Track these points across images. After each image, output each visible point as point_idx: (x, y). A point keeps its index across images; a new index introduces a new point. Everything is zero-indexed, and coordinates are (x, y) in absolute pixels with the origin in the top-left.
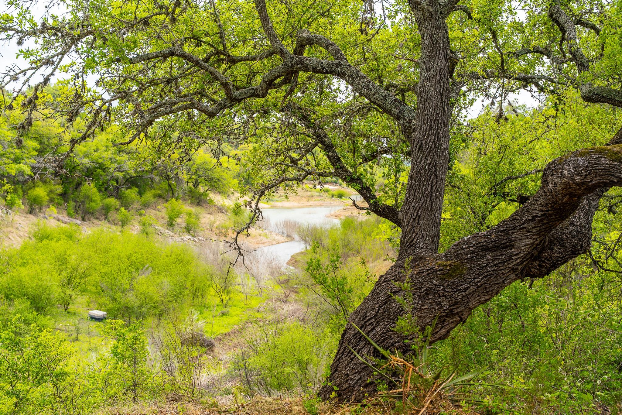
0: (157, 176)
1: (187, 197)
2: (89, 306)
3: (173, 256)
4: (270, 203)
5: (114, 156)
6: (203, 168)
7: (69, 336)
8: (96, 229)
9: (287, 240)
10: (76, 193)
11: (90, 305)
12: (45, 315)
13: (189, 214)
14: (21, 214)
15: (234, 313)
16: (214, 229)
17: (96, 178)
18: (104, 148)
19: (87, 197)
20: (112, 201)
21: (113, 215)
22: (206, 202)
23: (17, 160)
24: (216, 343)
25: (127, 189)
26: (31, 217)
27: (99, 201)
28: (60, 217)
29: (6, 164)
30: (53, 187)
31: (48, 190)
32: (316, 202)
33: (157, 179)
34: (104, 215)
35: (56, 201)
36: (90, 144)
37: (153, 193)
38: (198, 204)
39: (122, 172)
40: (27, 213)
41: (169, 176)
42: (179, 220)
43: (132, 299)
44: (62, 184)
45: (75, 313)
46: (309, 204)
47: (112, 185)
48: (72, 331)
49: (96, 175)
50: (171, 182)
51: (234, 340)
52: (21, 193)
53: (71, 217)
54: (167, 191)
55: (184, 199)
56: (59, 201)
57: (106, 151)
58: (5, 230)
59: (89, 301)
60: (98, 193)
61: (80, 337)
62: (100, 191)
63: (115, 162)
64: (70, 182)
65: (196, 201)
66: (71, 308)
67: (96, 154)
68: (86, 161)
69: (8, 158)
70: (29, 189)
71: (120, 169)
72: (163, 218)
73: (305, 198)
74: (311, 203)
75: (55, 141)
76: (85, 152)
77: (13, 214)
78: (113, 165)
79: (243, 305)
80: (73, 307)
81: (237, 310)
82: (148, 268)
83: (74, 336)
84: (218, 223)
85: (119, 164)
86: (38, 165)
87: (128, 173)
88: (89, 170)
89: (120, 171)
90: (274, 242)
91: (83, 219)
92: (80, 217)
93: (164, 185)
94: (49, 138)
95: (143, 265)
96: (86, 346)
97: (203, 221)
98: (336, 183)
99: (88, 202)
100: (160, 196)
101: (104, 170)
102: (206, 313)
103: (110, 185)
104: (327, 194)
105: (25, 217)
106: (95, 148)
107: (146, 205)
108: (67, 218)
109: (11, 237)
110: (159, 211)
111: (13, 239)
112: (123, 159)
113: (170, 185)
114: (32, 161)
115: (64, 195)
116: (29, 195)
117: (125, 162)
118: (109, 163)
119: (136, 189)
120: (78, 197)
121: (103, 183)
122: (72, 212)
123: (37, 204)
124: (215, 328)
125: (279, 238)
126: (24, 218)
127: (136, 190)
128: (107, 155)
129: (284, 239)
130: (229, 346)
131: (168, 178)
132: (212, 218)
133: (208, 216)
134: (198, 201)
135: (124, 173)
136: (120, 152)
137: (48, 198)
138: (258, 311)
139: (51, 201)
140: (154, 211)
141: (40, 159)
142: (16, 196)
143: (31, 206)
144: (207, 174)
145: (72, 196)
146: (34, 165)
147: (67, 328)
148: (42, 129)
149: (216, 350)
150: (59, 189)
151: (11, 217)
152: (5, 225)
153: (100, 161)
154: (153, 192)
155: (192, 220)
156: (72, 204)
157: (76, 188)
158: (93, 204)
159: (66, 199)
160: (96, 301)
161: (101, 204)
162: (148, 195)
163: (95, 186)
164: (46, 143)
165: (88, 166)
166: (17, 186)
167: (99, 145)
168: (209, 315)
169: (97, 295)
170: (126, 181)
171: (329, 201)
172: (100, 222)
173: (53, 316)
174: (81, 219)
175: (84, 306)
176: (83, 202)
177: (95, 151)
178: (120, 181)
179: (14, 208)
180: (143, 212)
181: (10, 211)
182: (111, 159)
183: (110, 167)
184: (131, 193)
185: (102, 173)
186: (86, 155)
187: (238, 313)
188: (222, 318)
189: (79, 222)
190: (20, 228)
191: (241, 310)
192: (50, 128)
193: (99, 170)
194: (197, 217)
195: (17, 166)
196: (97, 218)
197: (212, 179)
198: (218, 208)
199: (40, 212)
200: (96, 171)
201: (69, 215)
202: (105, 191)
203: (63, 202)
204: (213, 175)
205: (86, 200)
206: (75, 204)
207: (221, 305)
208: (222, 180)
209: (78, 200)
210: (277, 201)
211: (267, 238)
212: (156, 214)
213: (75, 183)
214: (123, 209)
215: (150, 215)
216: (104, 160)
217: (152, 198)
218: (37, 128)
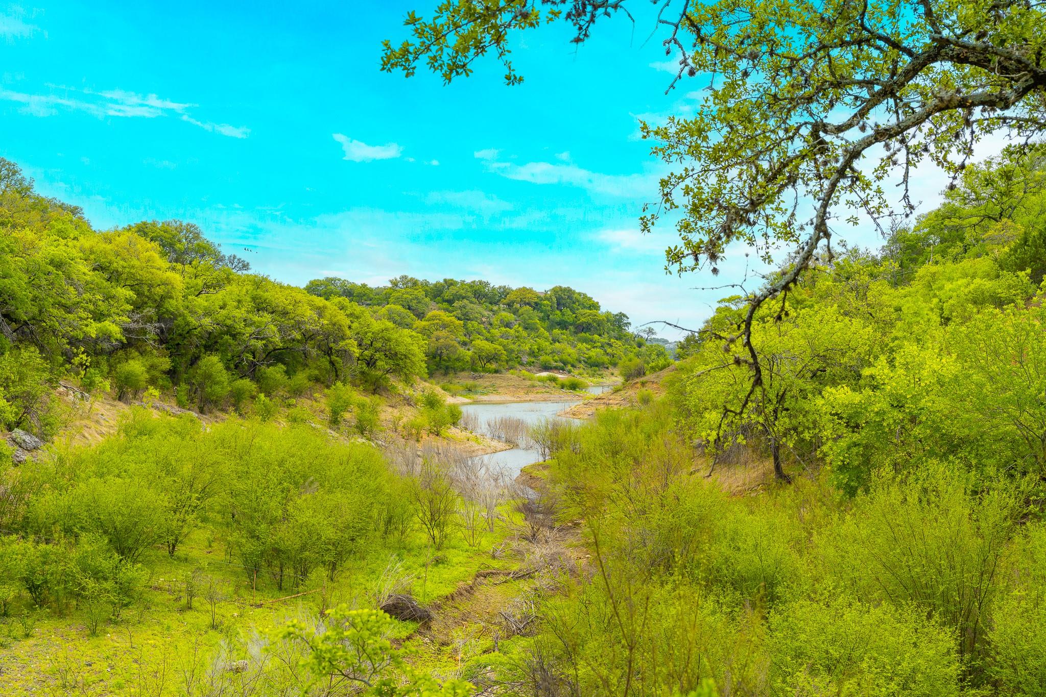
0: (314, 348)
1: (358, 382)
2: (210, 546)
3: (351, 464)
4: (471, 395)
5: (250, 315)
6: (382, 337)
7: (176, 600)
8: (220, 426)
9: (508, 447)
10: (191, 371)
11: (212, 545)
12: (135, 562)
13: (362, 406)
14: (106, 401)
15: (455, 560)
16: (399, 429)
17: (223, 348)
18: (235, 304)
19: (208, 376)
20: (247, 384)
21: (246, 405)
22: (386, 389)
23: (99, 317)
24: (433, 613)
25: (268, 366)
26: (121, 404)
27: (225, 384)
28: (166, 405)
29: (81, 319)
30: (156, 360)
31: (148, 364)
32: (539, 396)
33: (314, 352)
34: (234, 405)
35: (161, 382)
36: (214, 297)
37: (307, 374)
38: (374, 392)
39: (262, 339)
40: (114, 400)
41: (331, 349)
42: (347, 416)
43: (286, 536)
44: (170, 357)
45: (186, 559)
46: (529, 399)
47: (247, 360)
48: (180, 591)
49: (222, 345)
50: (334, 358)
51: (461, 608)
52: (105, 368)
53: (184, 407)
54: (328, 372)
55: (354, 385)
56: (166, 383)
57: (238, 308)
58: (78, 423)
59: (211, 539)
60: (225, 371)
61: (195, 603)
62: (228, 368)
63: (251, 325)
64: (182, 355)
65: (372, 387)
66: (181, 550)
67: (223, 312)
68: (207, 321)
69: (85, 310)
70: (119, 362)
71: (258, 336)
72: (322, 412)
73: (522, 388)
74: (531, 396)
75: (159, 291)
76: (205, 308)
77: (92, 399)
78: (248, 329)
79: (467, 547)
80: (184, 548)
81: (458, 555)
82: (312, 482)
83: (184, 601)
84: (405, 420)
85: (258, 327)
86: (134, 326)
87: (271, 342)
88: (212, 336)
89: (257, 339)
90: (489, 450)
91: (202, 411)
92: (196, 407)
93: (324, 362)
94: (151, 286)
95: (305, 477)
96: (205, 620)
97: (383, 416)
98: (563, 370)
99: (209, 384)
100: (317, 380)
101: (234, 336)
102: (409, 560)
103: (243, 360)
104: (554, 384)
105: (112, 405)
106: (221, 303)
107: (297, 392)
108: (177, 408)
109: (87, 435)
110: (316, 401)
111: (90, 438)
112: (265, 320)
113: (332, 363)
114: (125, 319)
115: (172, 374)
116: (118, 370)
117: (266, 324)
118: (242, 325)
119: (283, 366)
120: (194, 377)
121: (233, 357)
122: (184, 398)
123: (131, 387)
124: (429, 586)
125: (495, 443)
126: (108, 407)
127: (281, 367)
128: (240, 313)
129: (501, 445)
130: (454, 617)
131: (329, 352)
132: (396, 412)
133: (390, 410)
134: (374, 388)
135: (264, 342)
136: (258, 310)
137: (147, 376)
138: (494, 557)
139: (153, 381)
140: (309, 401)
141: (136, 317)
142: (97, 371)
143: (121, 388)
144: (388, 347)
145: (185, 376)
146: (127, 326)
147: (172, 585)
148: (141, 272)
149: (435, 626)
150: (166, 363)
151: (87, 405)
152: (78, 416)
153: (229, 322)
154: (308, 372)
155: (367, 415)
156: (184, 386)
157: (191, 365)
158: (217, 388)
159: (175, 380)
160: (223, 539)
161: (229, 389)
162: (301, 377)
163: (221, 360)
164: (146, 293)
165: (210, 329)
166: (100, 357)
167: (227, 299)
168: (414, 563)
169: (225, 528)
170: (267, 356)
171: (558, 393)
172: (227, 416)
173: (148, 563)
174: (198, 410)
175: (202, 547)
176: (202, 385)
177: (221, 308)
178: (257, 355)
179: (93, 392)
180: (293, 401)
181: (86, 394)
182: (245, 320)
183: (243, 331)
184: (276, 372)
185: (231, 341)
186: (208, 313)
187: (461, 559)
188: (435, 569)
189: (194, 415)
190: (102, 422)
191: (465, 554)
192: (154, 270)
193: (226, 337)
194: (374, 411)
195: (99, 325)
196: (223, 410)
197: (396, 354)
198: (405, 399)
199: (135, 398)
200: (222, 338)
201: (181, 404)
202: (236, 368)
203: (171, 385)
204: (398, 349)
205: (207, 381)
206: (189, 387)
207: (431, 546)
208: (410, 356)
209: (194, 381)
210: (483, 394)
211: (479, 444)
212: (312, 406)
213: (189, 356)
214: (262, 396)
215: (303, 406)
216: (234, 321)
217: (306, 381)
218: (132, 271)
